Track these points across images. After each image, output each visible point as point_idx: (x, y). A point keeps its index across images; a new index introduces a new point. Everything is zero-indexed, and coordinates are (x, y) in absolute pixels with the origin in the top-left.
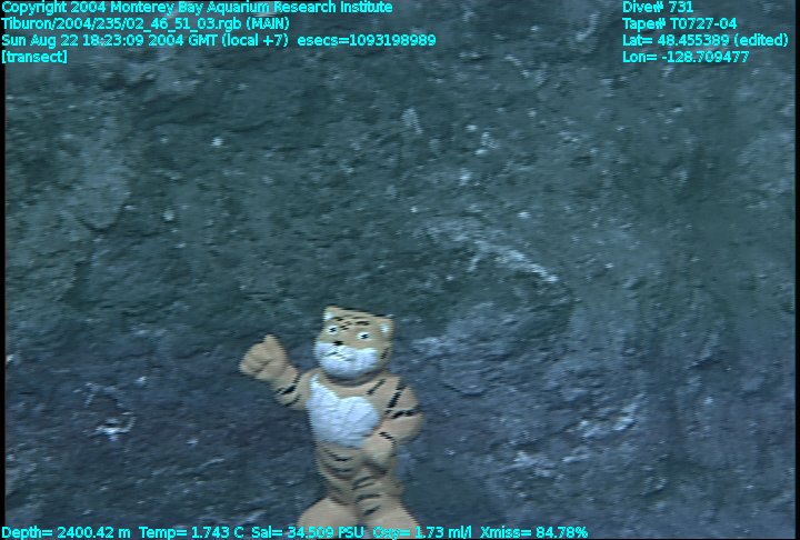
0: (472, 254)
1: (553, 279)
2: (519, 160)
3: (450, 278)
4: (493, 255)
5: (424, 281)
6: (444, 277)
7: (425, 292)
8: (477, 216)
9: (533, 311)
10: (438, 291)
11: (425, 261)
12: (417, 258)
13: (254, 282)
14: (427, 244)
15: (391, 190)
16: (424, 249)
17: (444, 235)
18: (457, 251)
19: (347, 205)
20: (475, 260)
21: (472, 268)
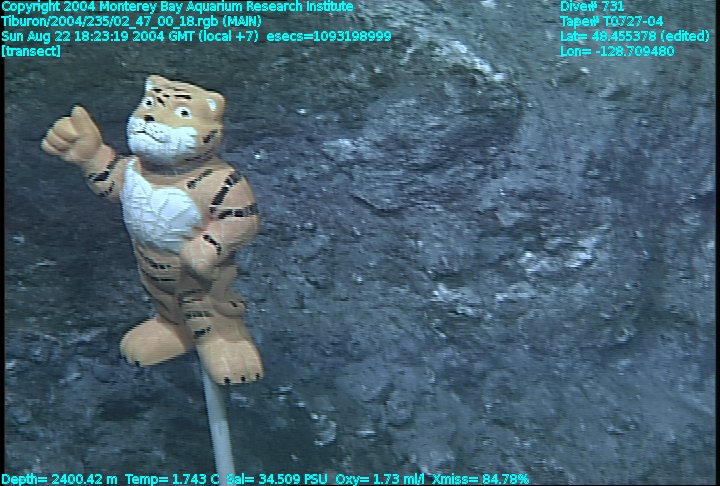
0: (408, 43)
1: (498, 77)
3: (377, 70)
4: (432, 45)
5: (349, 72)
6: (371, 69)
7: (349, 86)
9: (464, 113)
10: (363, 85)
20: (410, 51)
21: (406, 60)
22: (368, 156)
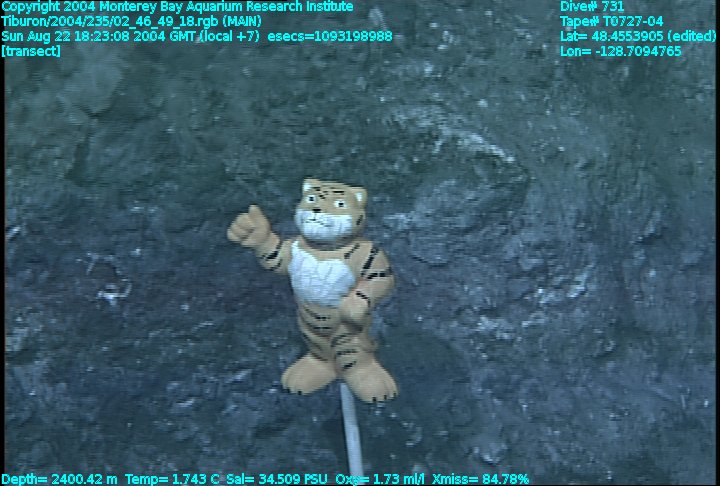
0: (437, 138)
1: (510, 159)
2: (478, 55)
3: (416, 160)
4: (455, 139)
5: (393, 162)
6: (411, 160)
7: (394, 173)
8: (440, 104)
10: (406, 171)
11: (393, 145)
12: (386, 143)
13: (238, 164)
14: (394, 130)
15: (361, 82)
16: (392, 134)
17: (411, 122)
18: (422, 135)
19: (321, 95)
20: (439, 143)
21: (437, 150)
22: (419, 225)
